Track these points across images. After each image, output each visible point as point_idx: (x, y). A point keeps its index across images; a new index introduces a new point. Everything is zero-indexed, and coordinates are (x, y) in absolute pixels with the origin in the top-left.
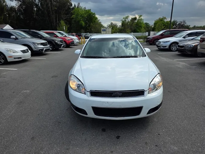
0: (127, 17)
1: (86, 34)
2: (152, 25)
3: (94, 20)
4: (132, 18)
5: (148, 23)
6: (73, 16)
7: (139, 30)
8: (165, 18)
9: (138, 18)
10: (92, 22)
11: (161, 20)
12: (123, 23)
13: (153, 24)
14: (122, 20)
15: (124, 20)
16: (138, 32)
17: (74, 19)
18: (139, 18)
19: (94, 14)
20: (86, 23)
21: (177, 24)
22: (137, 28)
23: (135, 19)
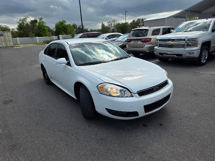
0: (25, 20)
2: (54, 29)
4: (31, 21)
5: (48, 27)
7: (43, 33)
8: (65, 21)
9: (38, 20)
11: (62, 23)
12: (20, 26)
13: (55, 27)
14: (19, 23)
15: (21, 22)
16: (43, 36)
18: (40, 20)
21: (77, 27)
22: (41, 31)
23: (35, 21)
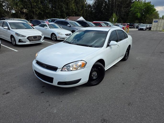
1: (139, 25)
3: (152, 11)
6: (132, 9)
10: (149, 14)
17: (131, 12)
19: (153, 6)
20: (142, 15)
